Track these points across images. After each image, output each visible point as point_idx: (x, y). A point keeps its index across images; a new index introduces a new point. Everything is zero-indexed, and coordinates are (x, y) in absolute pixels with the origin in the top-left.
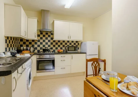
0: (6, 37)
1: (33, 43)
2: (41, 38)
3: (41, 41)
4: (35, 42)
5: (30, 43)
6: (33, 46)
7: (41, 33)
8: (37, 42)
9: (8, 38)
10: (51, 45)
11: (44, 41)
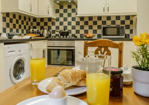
0: (3, 13)
1: (50, 24)
2: (61, 15)
3: (61, 19)
4: (52, 23)
5: (46, 24)
6: (49, 28)
7: (61, 7)
8: (55, 21)
9: (8, 14)
10: (76, 26)
11: (65, 19)
